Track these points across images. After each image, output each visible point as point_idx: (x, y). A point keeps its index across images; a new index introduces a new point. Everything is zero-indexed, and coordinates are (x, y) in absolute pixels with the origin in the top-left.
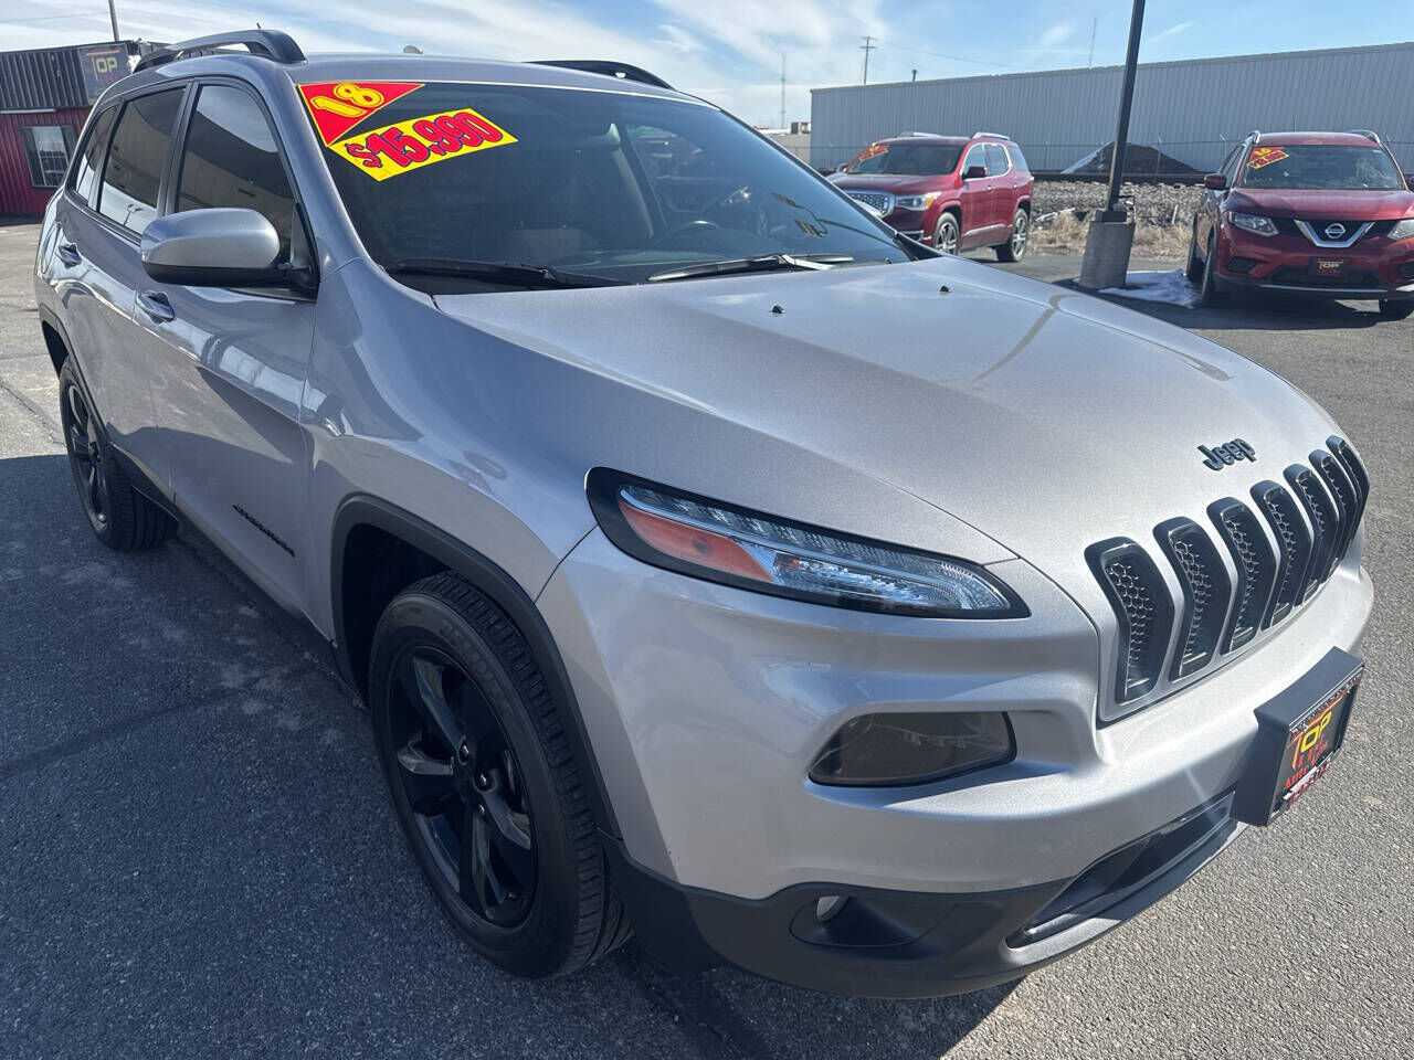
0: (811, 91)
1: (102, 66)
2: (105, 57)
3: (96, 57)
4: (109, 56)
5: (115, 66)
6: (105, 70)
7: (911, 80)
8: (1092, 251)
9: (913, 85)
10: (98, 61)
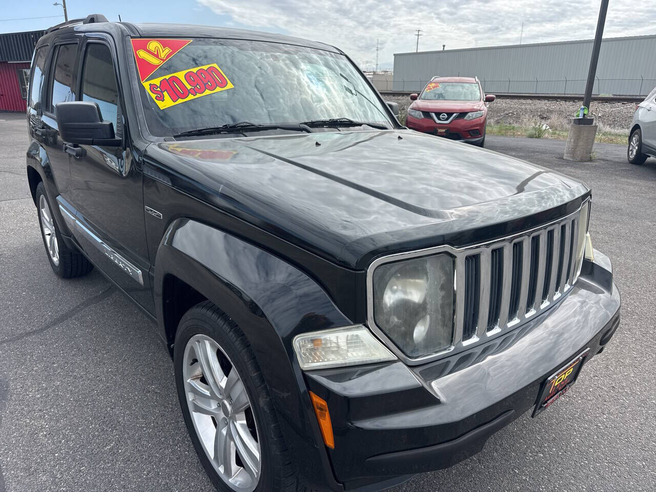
0: (394, 55)
7: (442, 49)
8: (573, 140)
9: (443, 52)
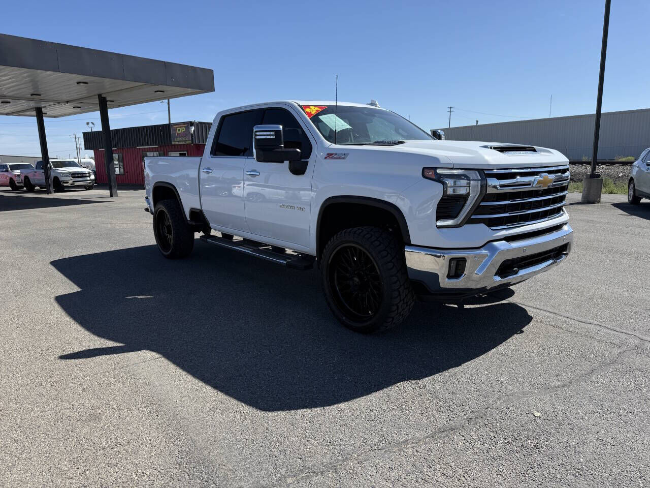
1: (179, 130)
2: (181, 127)
3: (177, 127)
4: (183, 127)
5: (184, 130)
6: (180, 132)
8: (586, 189)
9: (477, 126)
10: (178, 129)
